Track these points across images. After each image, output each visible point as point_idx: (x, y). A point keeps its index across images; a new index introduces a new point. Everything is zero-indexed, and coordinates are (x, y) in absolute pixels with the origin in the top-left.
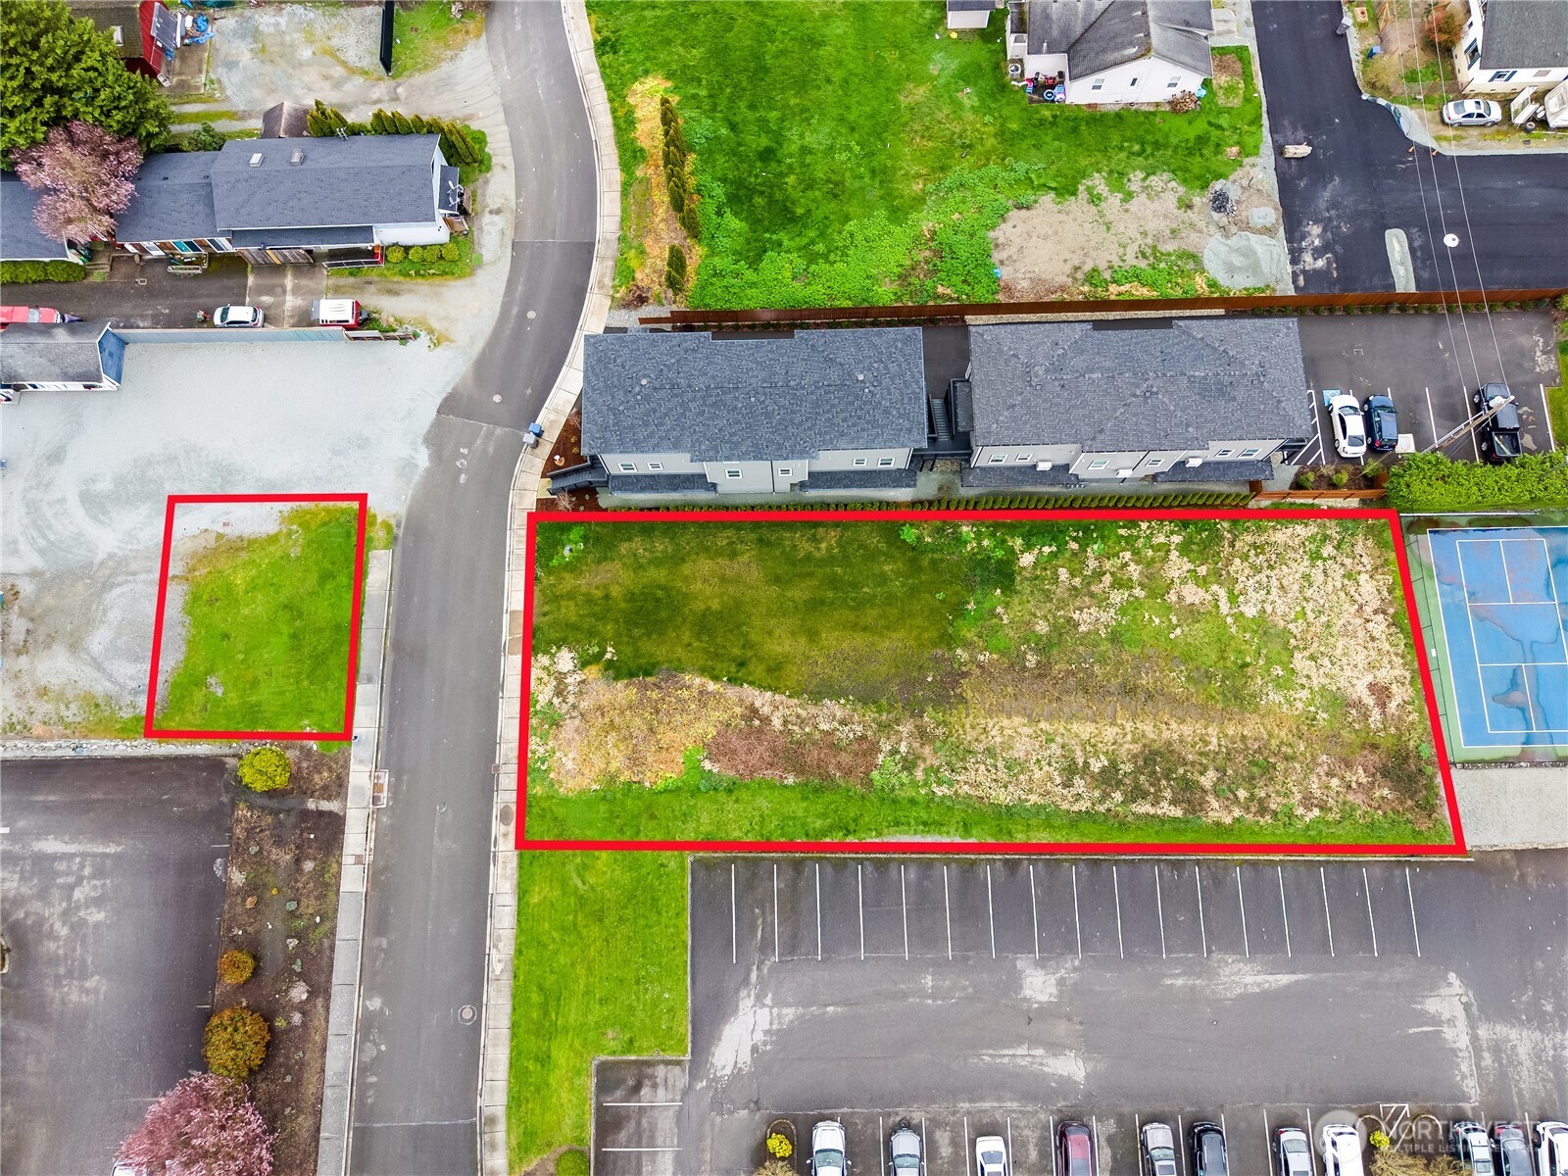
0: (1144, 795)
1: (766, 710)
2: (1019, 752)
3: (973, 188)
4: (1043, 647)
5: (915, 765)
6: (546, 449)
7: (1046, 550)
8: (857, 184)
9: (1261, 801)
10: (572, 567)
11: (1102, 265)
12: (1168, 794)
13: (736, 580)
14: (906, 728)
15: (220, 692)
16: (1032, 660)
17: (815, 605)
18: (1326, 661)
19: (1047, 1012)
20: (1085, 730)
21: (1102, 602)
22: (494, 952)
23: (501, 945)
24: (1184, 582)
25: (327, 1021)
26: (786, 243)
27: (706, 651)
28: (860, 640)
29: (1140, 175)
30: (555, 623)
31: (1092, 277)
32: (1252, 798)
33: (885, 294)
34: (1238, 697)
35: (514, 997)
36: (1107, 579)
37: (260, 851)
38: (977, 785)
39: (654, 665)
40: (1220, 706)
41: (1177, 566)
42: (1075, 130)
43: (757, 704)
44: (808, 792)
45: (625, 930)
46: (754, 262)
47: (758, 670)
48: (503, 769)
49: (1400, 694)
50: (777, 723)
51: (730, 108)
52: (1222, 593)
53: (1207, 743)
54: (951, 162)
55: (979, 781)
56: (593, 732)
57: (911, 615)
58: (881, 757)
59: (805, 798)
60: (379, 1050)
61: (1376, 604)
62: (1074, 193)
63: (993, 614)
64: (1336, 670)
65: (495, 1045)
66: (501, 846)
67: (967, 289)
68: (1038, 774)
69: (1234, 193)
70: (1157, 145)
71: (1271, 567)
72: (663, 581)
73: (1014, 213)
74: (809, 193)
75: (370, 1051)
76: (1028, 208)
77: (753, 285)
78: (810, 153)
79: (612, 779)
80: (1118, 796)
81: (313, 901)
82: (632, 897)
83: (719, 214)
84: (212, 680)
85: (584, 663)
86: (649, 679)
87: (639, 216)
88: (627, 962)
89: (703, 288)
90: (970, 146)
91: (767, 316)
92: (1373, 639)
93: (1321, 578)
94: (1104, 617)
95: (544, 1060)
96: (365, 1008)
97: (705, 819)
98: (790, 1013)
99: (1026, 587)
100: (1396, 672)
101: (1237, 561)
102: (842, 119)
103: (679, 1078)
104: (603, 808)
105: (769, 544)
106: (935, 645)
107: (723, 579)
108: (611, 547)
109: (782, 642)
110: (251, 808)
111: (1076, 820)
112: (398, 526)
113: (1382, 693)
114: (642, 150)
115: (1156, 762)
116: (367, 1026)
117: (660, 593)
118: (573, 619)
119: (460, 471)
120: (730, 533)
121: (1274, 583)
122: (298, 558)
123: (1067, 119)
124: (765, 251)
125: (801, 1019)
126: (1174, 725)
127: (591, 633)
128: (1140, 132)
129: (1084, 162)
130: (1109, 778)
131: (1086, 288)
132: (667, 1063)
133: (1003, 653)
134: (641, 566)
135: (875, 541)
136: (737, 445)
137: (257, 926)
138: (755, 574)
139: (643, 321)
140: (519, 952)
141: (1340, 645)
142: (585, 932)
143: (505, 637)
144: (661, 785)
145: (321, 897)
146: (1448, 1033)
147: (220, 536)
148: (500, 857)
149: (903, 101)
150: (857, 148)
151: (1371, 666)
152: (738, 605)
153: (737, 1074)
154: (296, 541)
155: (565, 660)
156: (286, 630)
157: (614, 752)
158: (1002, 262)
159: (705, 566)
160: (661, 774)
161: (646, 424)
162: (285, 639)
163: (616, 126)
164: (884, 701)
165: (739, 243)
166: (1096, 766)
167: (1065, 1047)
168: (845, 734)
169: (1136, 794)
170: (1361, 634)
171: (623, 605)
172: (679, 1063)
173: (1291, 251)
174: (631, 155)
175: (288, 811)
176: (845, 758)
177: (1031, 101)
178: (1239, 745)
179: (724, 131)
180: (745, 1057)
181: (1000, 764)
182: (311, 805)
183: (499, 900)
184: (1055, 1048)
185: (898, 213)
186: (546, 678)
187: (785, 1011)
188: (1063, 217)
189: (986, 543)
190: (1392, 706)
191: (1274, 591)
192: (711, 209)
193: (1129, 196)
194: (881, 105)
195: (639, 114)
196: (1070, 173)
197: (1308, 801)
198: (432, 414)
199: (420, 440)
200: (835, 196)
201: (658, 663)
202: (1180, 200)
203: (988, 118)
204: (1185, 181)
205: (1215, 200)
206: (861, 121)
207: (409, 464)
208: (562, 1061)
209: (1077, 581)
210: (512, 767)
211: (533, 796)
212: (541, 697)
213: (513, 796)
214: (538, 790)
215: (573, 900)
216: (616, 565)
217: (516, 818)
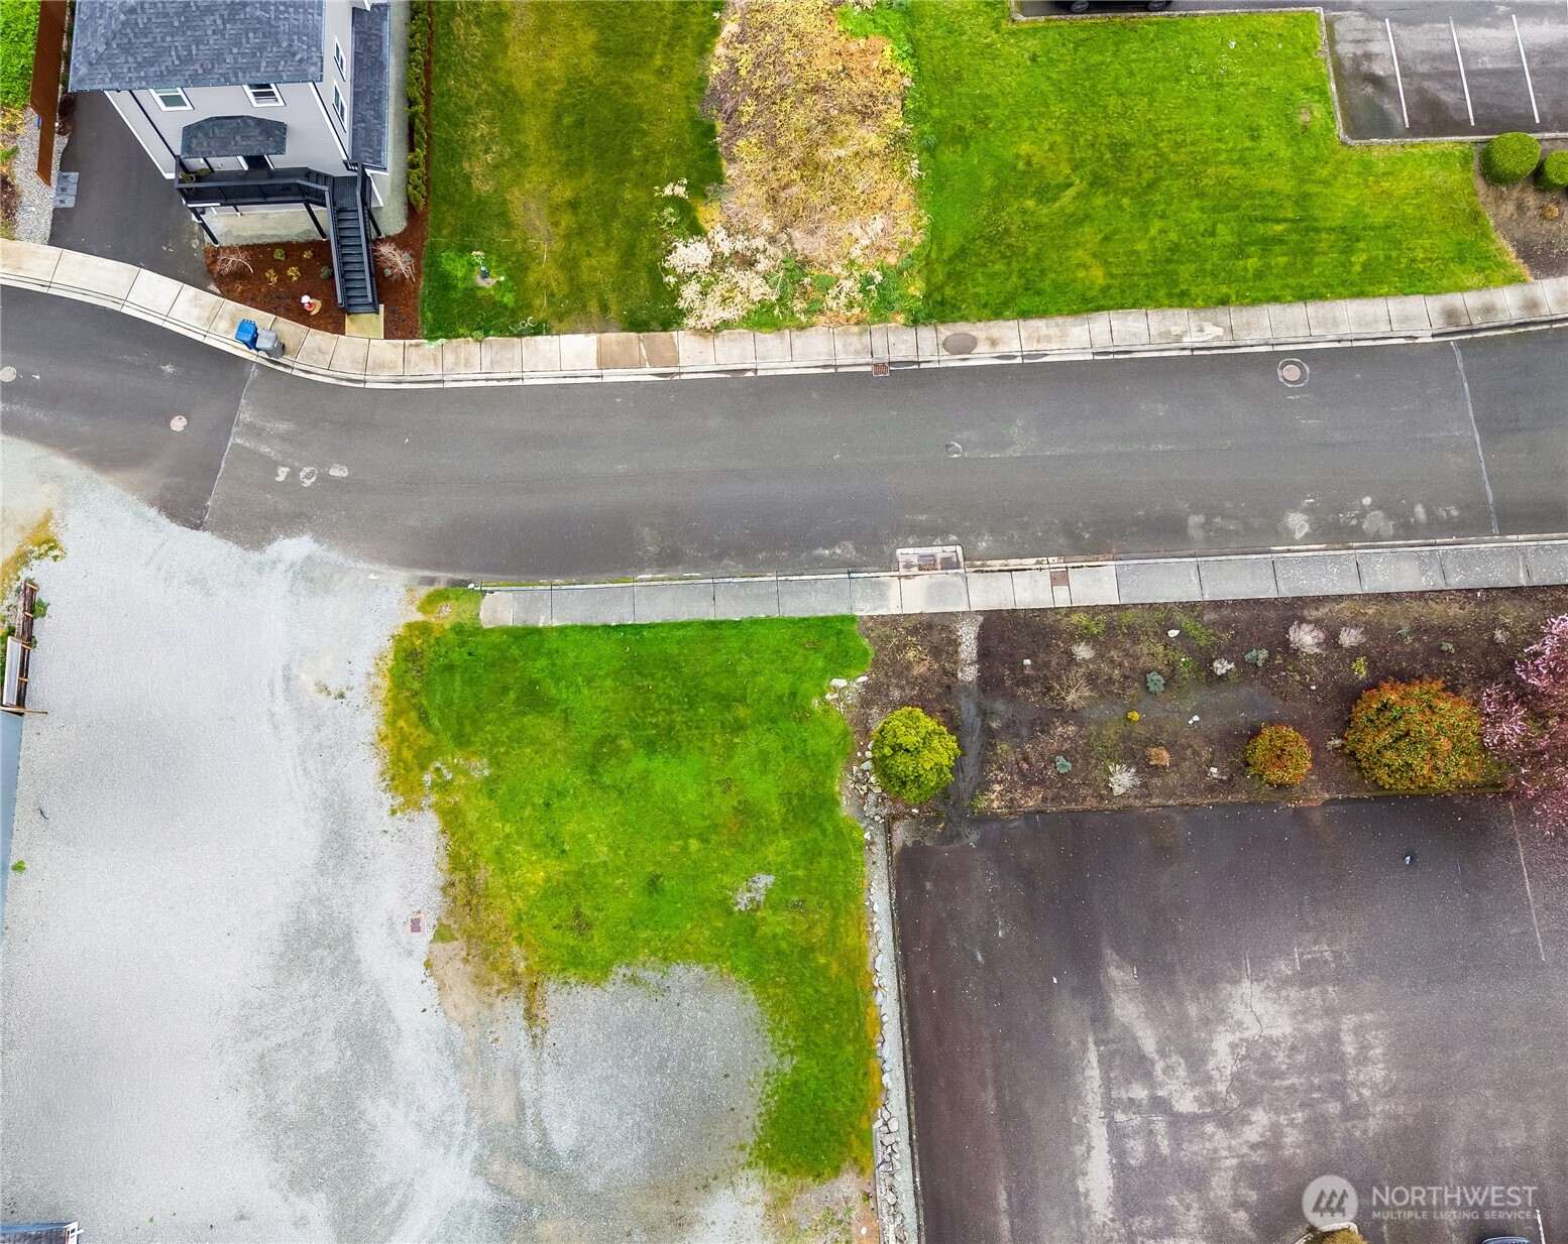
6: (289, 329)
10: (518, 267)
15: (765, 881)
22: (1187, 341)
23: (1176, 330)
25: (1339, 598)
27: (670, 46)
30: (620, 288)
35: (1255, 302)
37: (1065, 754)
39: (695, 123)
48: (882, 356)
56: (816, 199)
60: (1374, 506)
65: (1336, 324)
66: (1013, 347)
72: (546, 118)
75: (1376, 521)
79: (897, 142)
81: (1143, 648)
84: (742, 901)
85: (696, 230)
86: (720, 126)
88: (1190, 104)
95: (1349, 236)
96: (1307, 539)
103: (1351, 24)
104: (949, 155)
107: (542, 30)
108: (480, 208)
110: (985, 786)
112: (431, 581)
116: (1335, 532)
117: (567, 120)
118: (613, 258)
119: (324, 478)
122: (495, 762)
127: (638, 225)
132: (1332, 40)
134: (517, 155)
137: (1197, 743)
139: (45, 181)
143: (645, 374)
144: (905, 65)
145: (1133, 634)
148: (1028, 347)
154: (456, 769)
155: (689, 255)
156: (639, 763)
157: (852, 148)
159: (518, 57)
160: (886, 66)
162: (658, 762)
171: (589, 178)
172: (1331, 23)
175: (984, 714)
182: (969, 674)
183: (1102, 340)
186: (719, 290)
198: (204, 537)
199: (254, 557)
201: (691, 119)
207: (305, 574)
208: (1351, 198)
210: (878, 342)
211: (927, 297)
212: (756, 295)
213: (927, 334)
214: (916, 288)
215: (1099, 201)
216: (515, 196)
217: (962, 327)
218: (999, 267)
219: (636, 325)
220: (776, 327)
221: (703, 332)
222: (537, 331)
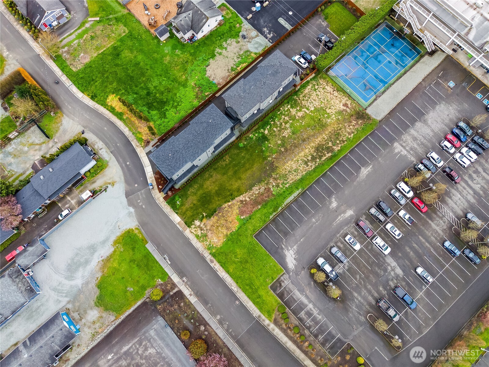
0: (322, 156)
1: (244, 199)
2: (294, 168)
3: (195, 69)
4: (283, 145)
5: (279, 185)
6: (156, 187)
7: (268, 127)
8: (171, 86)
9: (342, 140)
10: (182, 204)
11: (232, 65)
12: (326, 153)
13: (216, 180)
14: (271, 181)
15: (132, 289)
16: (283, 149)
17: (235, 173)
18: (332, 107)
19: (338, 207)
20: (302, 154)
21: (286, 129)
22: (232, 287)
23: (232, 285)
24: (297, 113)
25: (212, 328)
26: (168, 108)
27: (223, 198)
28: (249, 172)
29: (225, 43)
30: (188, 218)
31: (232, 69)
32: (340, 141)
33: (196, 103)
34: (323, 126)
35: (243, 291)
36: (283, 124)
37: (170, 311)
38: (293, 179)
39: (215, 209)
40: (321, 130)
41: (293, 111)
42: (205, 43)
43: (241, 199)
44: (264, 206)
45: (254, 259)
46: (165, 117)
47: (236, 193)
48: (203, 253)
49: (349, 103)
50: (248, 199)
51: (132, 90)
52: (305, 110)
53: (325, 138)
54: (186, 67)
55: (293, 178)
56: (215, 231)
57: (255, 159)
58: (272, 189)
59: (265, 208)
60: (227, 324)
61: (332, 90)
62: (215, 56)
63: (269, 147)
64: (335, 107)
65: (248, 303)
66: (216, 267)
67: (211, 90)
68: (301, 168)
69: (245, 33)
70: (223, 35)
71: (309, 98)
72: (203, 192)
73: (207, 68)
74: (164, 95)
75: (226, 326)
76: (209, 65)
77: (169, 122)
78: (157, 87)
79: (227, 235)
80: (318, 160)
81: (189, 310)
82: (249, 253)
83: (149, 113)
84: (128, 289)
85: (201, 221)
86: (217, 212)
87: (133, 126)
88: (259, 265)
89: (159, 130)
90: (187, 61)
91: (177, 125)
92: (337, 97)
93: (319, 93)
94: (288, 131)
95: (259, 297)
96: (217, 320)
97: (250, 227)
98: (295, 247)
99: (270, 137)
100: (345, 100)
101: (303, 102)
102: (157, 75)
103: (286, 276)
104: (230, 242)
105: (216, 169)
106: (263, 161)
107: (214, 182)
108: (186, 194)
109: (236, 185)
110: (160, 305)
111: (314, 170)
112: (139, 227)
113: (345, 105)
114: (121, 113)
115: (319, 149)
116: (221, 322)
117: (204, 195)
118: (191, 214)
119: (142, 206)
120: (207, 172)
121: (312, 100)
122: (124, 250)
123: (201, 42)
124: (165, 113)
125: (298, 246)
126: (316, 140)
127: (198, 214)
128: (218, 35)
129: (212, 48)
130: (313, 159)
131: (233, 72)
132: (282, 276)
133: (277, 153)
134: (196, 193)
135: (236, 151)
136: (198, 153)
137: (182, 324)
138: (219, 176)
139: (153, 146)
140: (237, 283)
141: (332, 102)
142: (246, 267)
143: (181, 229)
144: (237, 229)
145: (190, 308)
146: (402, 153)
147: (103, 260)
148: (217, 269)
149: (166, 62)
150: (165, 79)
151: (340, 102)
152: (221, 185)
153: (296, 266)
154: (120, 247)
155: (197, 223)
156: (135, 266)
157: (222, 231)
158: (213, 80)
159: (208, 183)
160: (235, 226)
161: (177, 163)
162: (136, 268)
163: (111, 112)
164: (263, 179)
165: (158, 116)
166: (310, 158)
167: (346, 211)
168: (262, 190)
169: (320, 157)
170: (334, 97)
171: (199, 203)
172: (284, 274)
173: (264, 37)
174: (119, 116)
175: (168, 299)
176: (266, 195)
177: (191, 44)
178: (330, 134)
179: (135, 96)
180: (294, 262)
181: (293, 172)
182: (171, 293)
183: (225, 277)
184: (344, 212)
185: (185, 85)
186: (196, 229)
187: (294, 247)
188: (217, 62)
189: (256, 135)
190: (349, 106)
191: (313, 102)
192: (147, 113)
193: (226, 48)
194: (162, 67)
195: (114, 106)
196: (211, 52)
197: (350, 134)
198: (126, 199)
199: (128, 207)
200: (169, 91)
202: (236, 42)
203: (186, 53)
204: (234, 38)
205: (243, 37)
206: (161, 72)
207: (130, 214)
208: (263, 293)
209: (278, 128)
210: (205, 251)
211: (214, 253)
212: (199, 234)
213: (210, 256)
214: (214, 251)
215: (239, 264)
216: (191, 197)
217: (214, 260)
218: (224, 258)
219: (186, 224)
220: (198, 239)
221: (190, 231)
222: (176, 213)
